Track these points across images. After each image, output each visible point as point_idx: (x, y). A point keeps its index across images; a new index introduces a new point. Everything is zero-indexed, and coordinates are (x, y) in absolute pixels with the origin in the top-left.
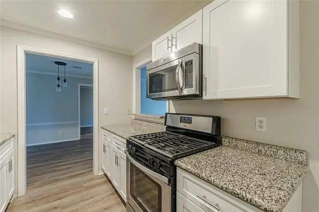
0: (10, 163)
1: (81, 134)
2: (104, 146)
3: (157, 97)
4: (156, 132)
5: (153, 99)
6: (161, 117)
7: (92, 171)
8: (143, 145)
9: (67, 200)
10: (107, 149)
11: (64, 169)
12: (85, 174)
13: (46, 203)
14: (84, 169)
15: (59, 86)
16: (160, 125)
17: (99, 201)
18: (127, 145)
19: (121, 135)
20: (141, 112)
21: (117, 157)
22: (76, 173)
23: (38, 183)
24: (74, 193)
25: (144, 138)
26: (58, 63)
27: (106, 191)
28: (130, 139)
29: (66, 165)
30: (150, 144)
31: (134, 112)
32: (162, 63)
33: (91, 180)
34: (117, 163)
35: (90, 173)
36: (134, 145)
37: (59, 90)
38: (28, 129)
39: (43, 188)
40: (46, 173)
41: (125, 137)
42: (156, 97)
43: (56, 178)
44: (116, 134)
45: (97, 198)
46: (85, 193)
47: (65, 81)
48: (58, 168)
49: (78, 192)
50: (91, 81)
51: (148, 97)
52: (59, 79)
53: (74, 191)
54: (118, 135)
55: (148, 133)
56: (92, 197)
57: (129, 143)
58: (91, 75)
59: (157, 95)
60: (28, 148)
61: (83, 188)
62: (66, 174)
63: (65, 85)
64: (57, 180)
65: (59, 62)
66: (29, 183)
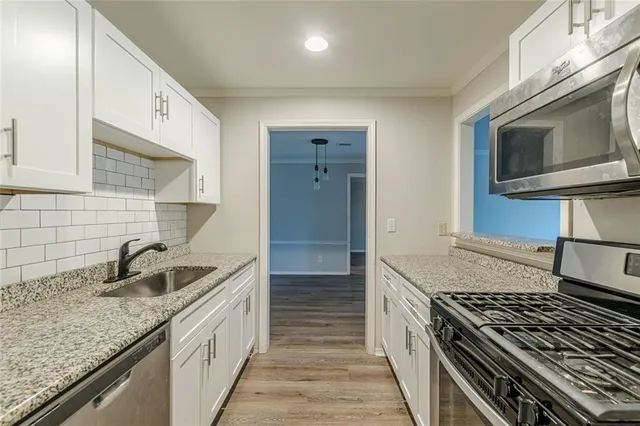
0: (248, 300)
1: (352, 265)
2: (385, 299)
3: (527, 189)
4: (522, 291)
5: (512, 196)
6: (540, 250)
7: (363, 342)
8: (477, 328)
9: (318, 387)
10: (390, 305)
11: (320, 325)
12: (351, 346)
13: (289, 379)
14: (351, 334)
15: (317, 180)
16: (535, 270)
17: (372, 415)
18: (433, 315)
19: (419, 283)
20: (476, 229)
21: (409, 334)
22: (337, 338)
23: (284, 339)
24: (331, 378)
25: (480, 303)
26: (317, 142)
27: (389, 399)
28: (439, 299)
29: (324, 317)
30: (501, 332)
31: (456, 228)
32: (544, 84)
33: (361, 361)
34: (409, 345)
35: (360, 346)
36: (450, 319)
37: (317, 187)
38: (272, 247)
39: (290, 350)
40: (294, 324)
41: (428, 290)
42: (521, 189)
43: (308, 338)
44: (408, 279)
45: (369, 406)
46: (348, 385)
47: (326, 171)
48: (312, 321)
49: (338, 378)
50: (363, 168)
51: (493, 190)
52: (317, 168)
53: (330, 374)
54: (412, 283)
55: (495, 290)
56: (360, 401)
57: (436, 308)
58: (364, 156)
59: (525, 183)
60: (272, 277)
61: (346, 373)
62: (322, 335)
63: (326, 177)
64: (309, 343)
65: (316, 140)
66: (273, 335)
